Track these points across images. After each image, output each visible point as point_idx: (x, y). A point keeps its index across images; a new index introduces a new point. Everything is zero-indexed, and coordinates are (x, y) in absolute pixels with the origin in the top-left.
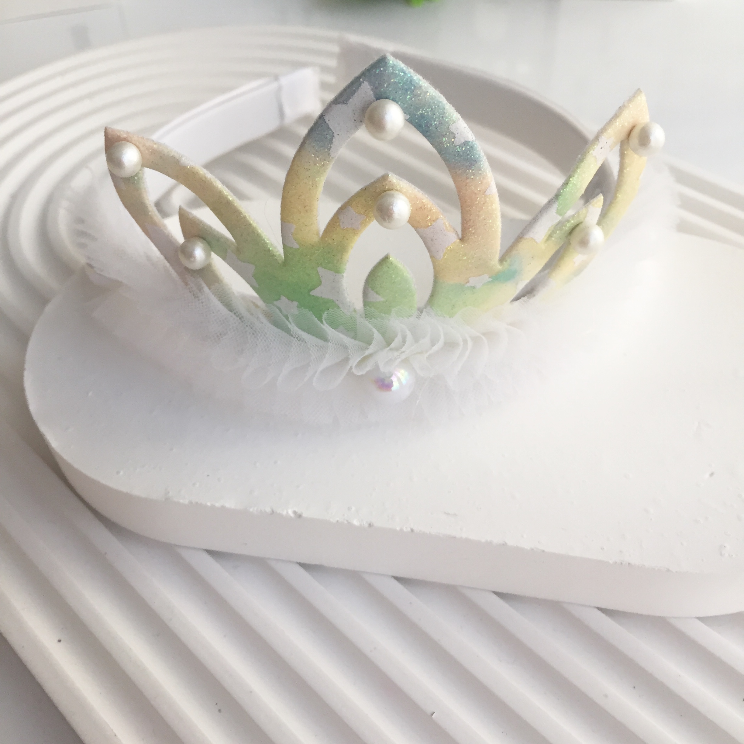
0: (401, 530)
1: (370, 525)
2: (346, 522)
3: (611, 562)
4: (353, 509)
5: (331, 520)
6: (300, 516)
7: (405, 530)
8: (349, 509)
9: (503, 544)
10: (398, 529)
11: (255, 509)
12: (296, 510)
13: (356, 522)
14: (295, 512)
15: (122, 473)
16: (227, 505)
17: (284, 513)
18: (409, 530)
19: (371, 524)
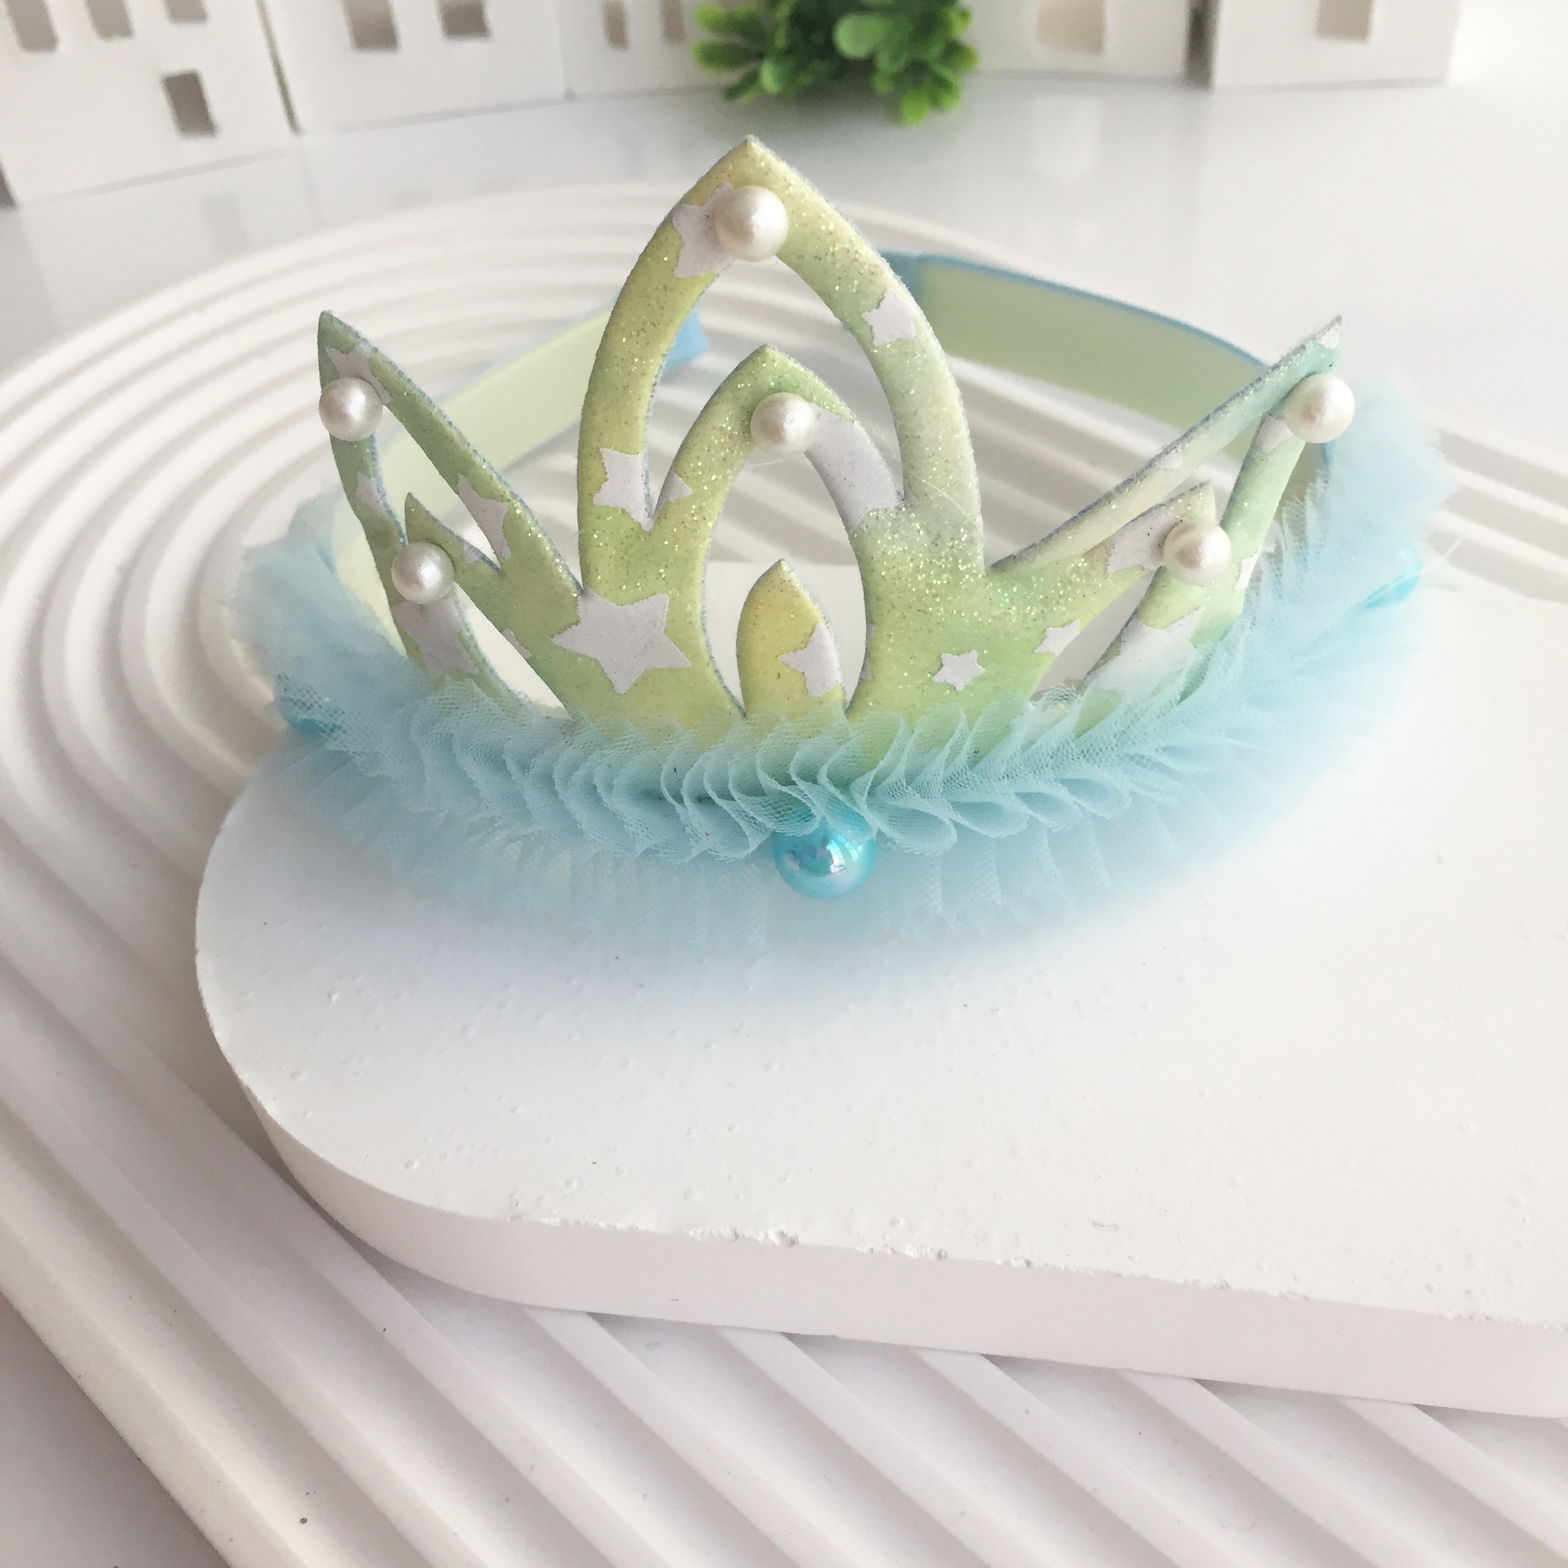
0: (1007, 1263)
1: (940, 1256)
2: (889, 1252)
3: (1450, 1316)
5: (859, 1248)
6: (793, 1242)
7: (1013, 1263)
8: (894, 1222)
9: (1222, 1287)
10: (999, 1262)
11: (699, 1232)
12: (783, 1228)
13: (910, 1252)
14: (782, 1235)
15: (416, 1165)
16: (642, 1226)
17: (760, 1238)
18: (1022, 1263)
19: (943, 1254)
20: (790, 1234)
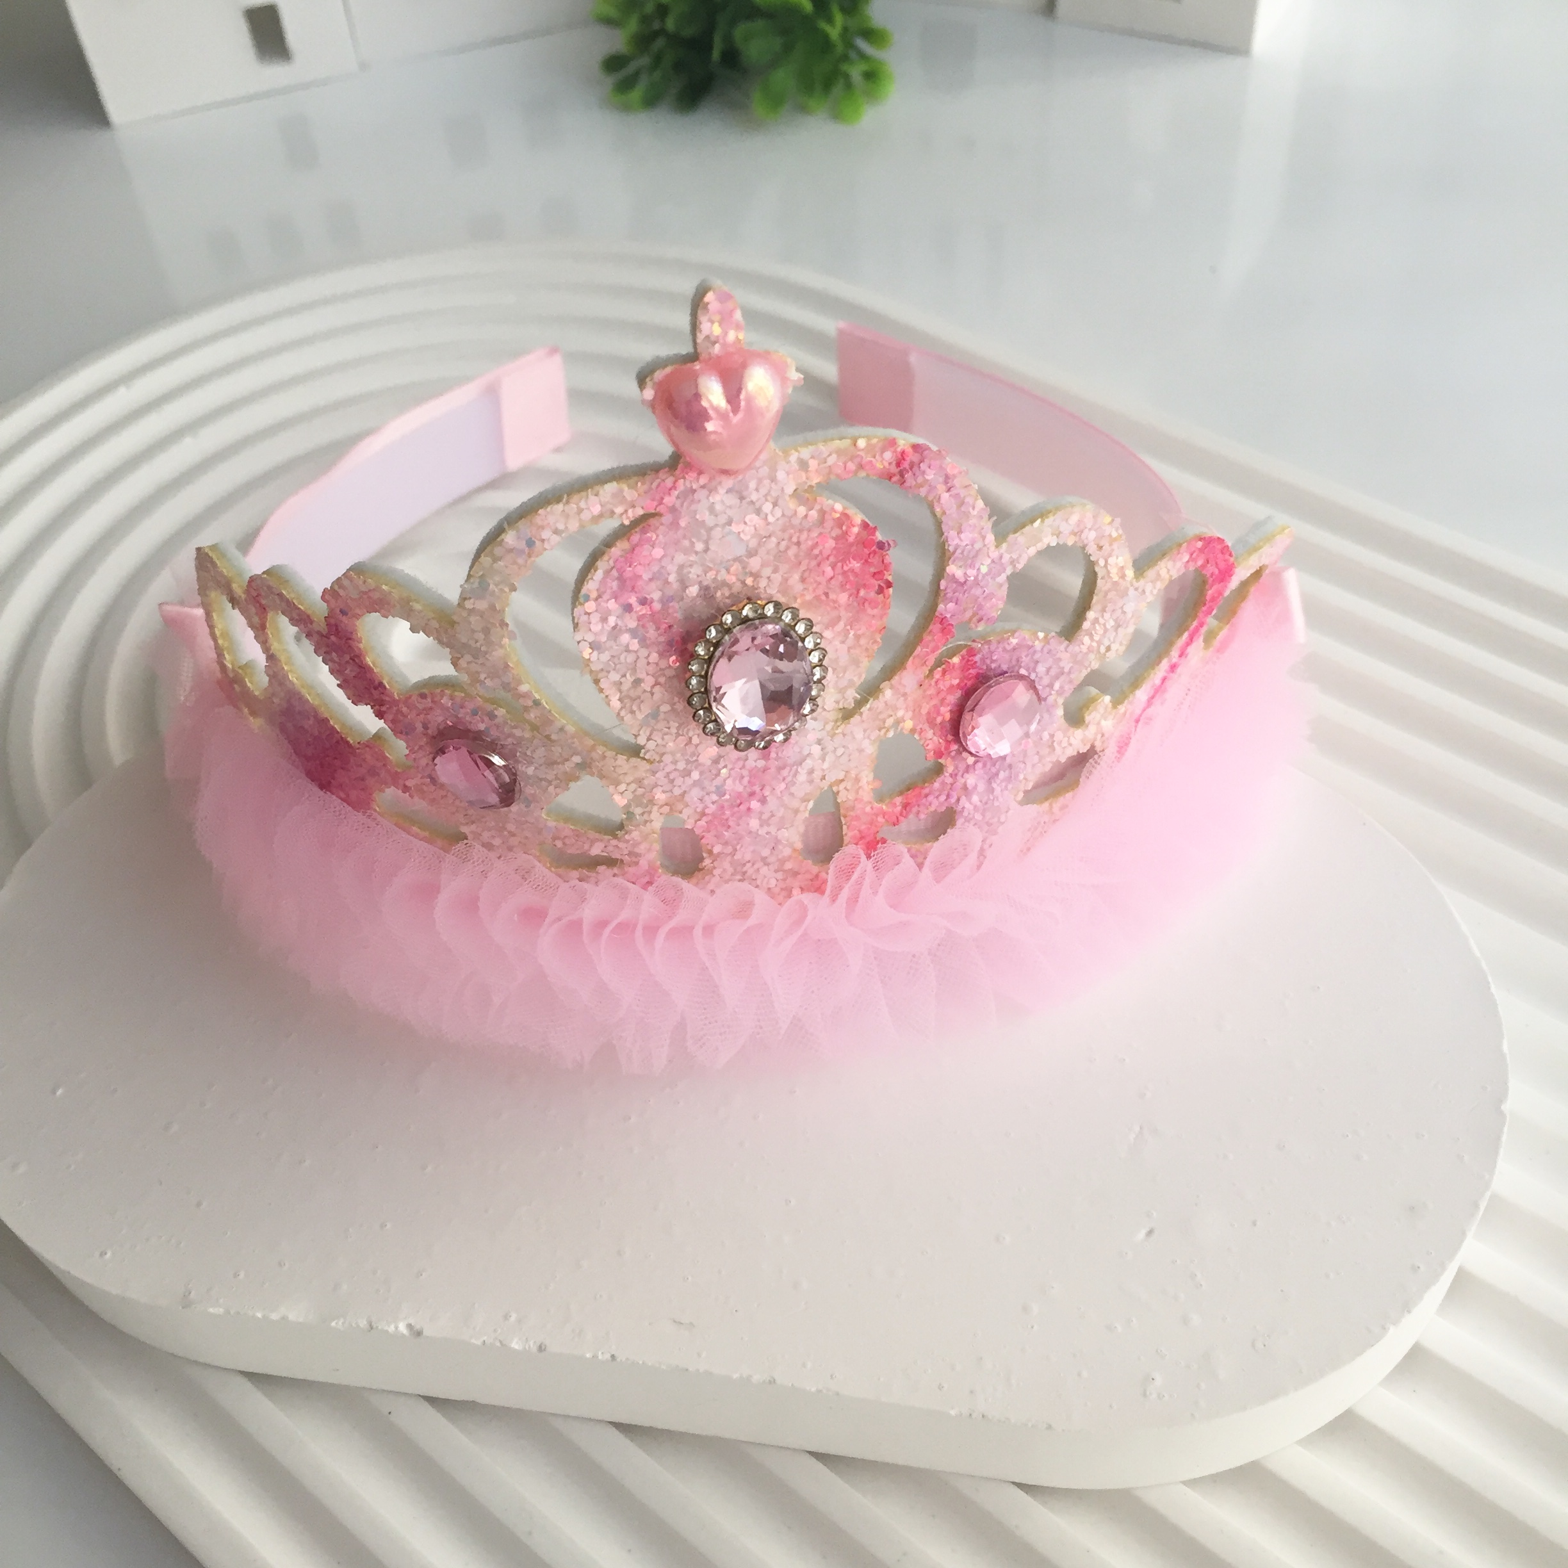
0: (595, 1357)
1: (541, 1348)
2: (498, 1344)
3: (953, 1413)
4: (514, 1316)
5: (473, 1341)
6: (419, 1334)
7: (600, 1358)
8: (506, 1317)
9: (770, 1382)
10: (589, 1355)
11: (340, 1323)
12: (412, 1321)
13: (516, 1345)
14: (410, 1326)
15: (109, 1254)
16: (291, 1317)
17: (391, 1329)
18: (608, 1356)
20: (418, 1327)
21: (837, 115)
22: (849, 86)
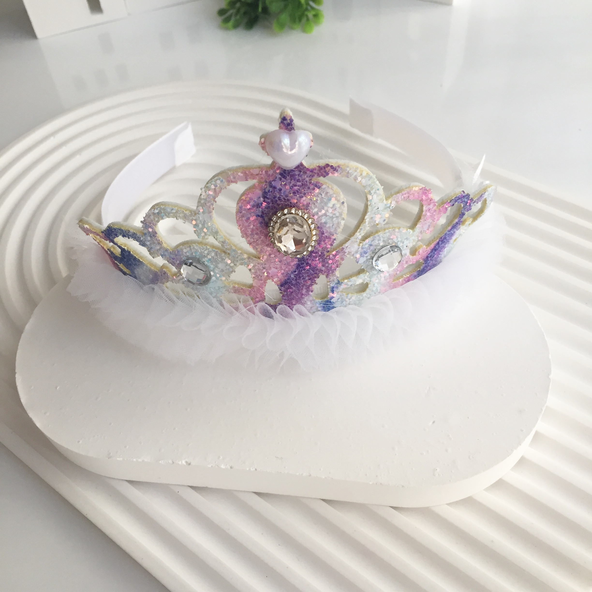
0: (250, 469)
2: (217, 467)
3: (371, 483)
4: (221, 457)
5: (208, 466)
6: (190, 464)
7: (251, 470)
8: (219, 457)
9: (309, 476)
10: (248, 469)
11: (163, 461)
12: (187, 460)
13: (223, 467)
14: (186, 462)
15: (81, 441)
16: (146, 460)
17: (180, 463)
18: (254, 469)
19: (232, 467)
20: (189, 462)
21: (304, 31)
22: (308, 19)
